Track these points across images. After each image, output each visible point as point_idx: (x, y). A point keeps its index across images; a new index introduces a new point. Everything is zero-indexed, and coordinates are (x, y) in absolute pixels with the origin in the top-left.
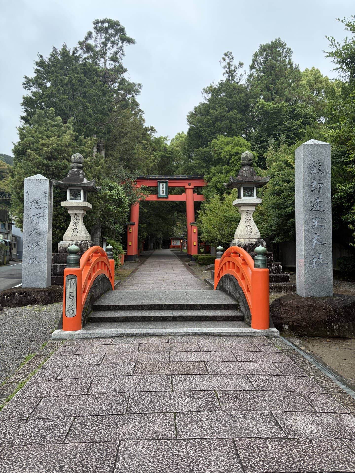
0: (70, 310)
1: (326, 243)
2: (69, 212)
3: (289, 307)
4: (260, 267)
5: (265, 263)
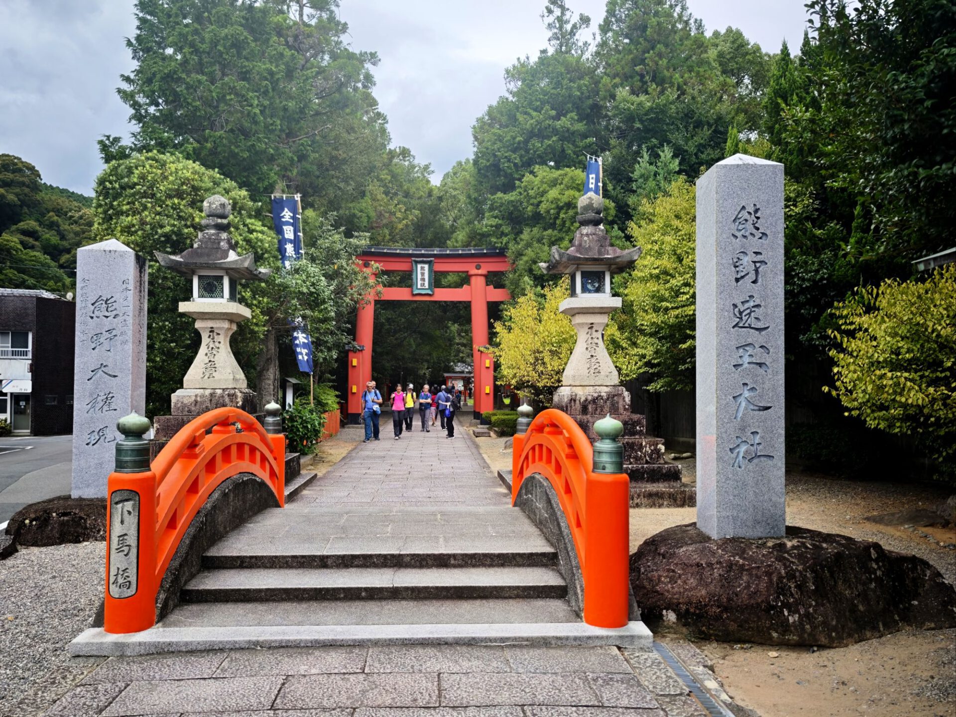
0: (121, 581)
1: (770, 408)
2: (198, 325)
3: (676, 564)
4: (607, 470)
5: (618, 460)
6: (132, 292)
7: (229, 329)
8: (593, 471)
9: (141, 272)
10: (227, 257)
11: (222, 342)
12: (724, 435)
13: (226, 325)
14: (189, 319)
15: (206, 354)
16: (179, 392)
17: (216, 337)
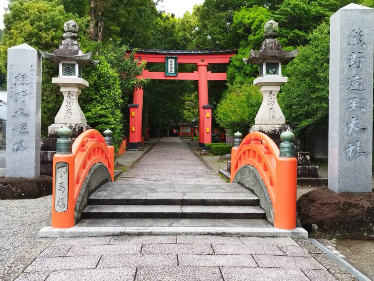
0: (60, 204)
1: (365, 129)
2: (62, 90)
4: (287, 156)
5: (292, 151)
6: (36, 71)
7: (78, 92)
8: (280, 156)
9: (39, 61)
10: (78, 54)
11: (75, 99)
12: (342, 142)
13: (76, 90)
14: (58, 87)
15: (66, 106)
16: (52, 126)
17: (71, 96)
